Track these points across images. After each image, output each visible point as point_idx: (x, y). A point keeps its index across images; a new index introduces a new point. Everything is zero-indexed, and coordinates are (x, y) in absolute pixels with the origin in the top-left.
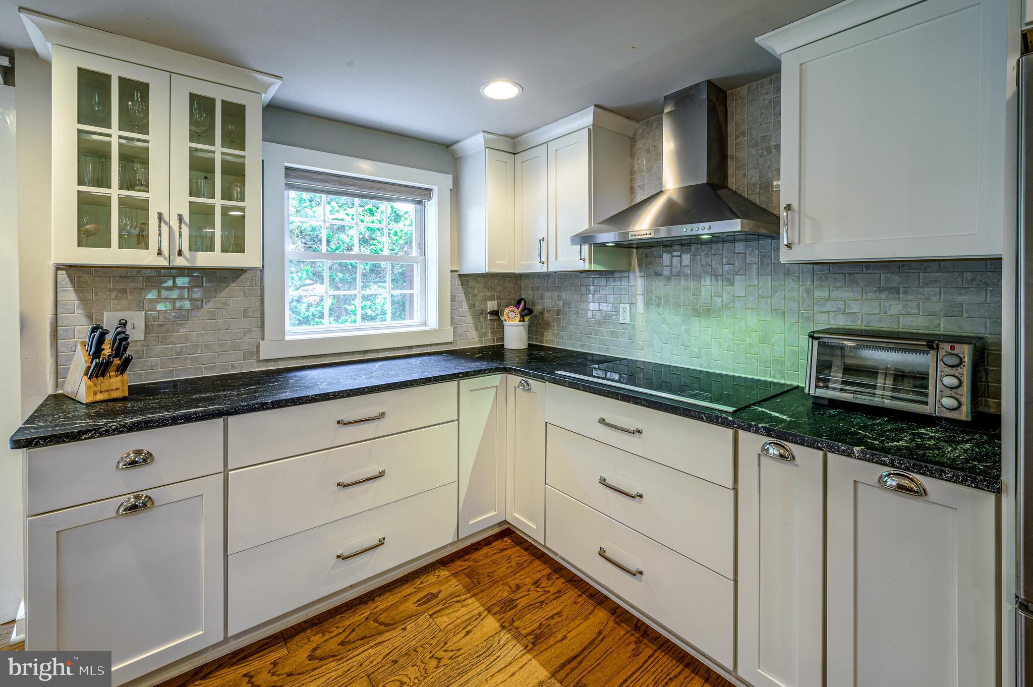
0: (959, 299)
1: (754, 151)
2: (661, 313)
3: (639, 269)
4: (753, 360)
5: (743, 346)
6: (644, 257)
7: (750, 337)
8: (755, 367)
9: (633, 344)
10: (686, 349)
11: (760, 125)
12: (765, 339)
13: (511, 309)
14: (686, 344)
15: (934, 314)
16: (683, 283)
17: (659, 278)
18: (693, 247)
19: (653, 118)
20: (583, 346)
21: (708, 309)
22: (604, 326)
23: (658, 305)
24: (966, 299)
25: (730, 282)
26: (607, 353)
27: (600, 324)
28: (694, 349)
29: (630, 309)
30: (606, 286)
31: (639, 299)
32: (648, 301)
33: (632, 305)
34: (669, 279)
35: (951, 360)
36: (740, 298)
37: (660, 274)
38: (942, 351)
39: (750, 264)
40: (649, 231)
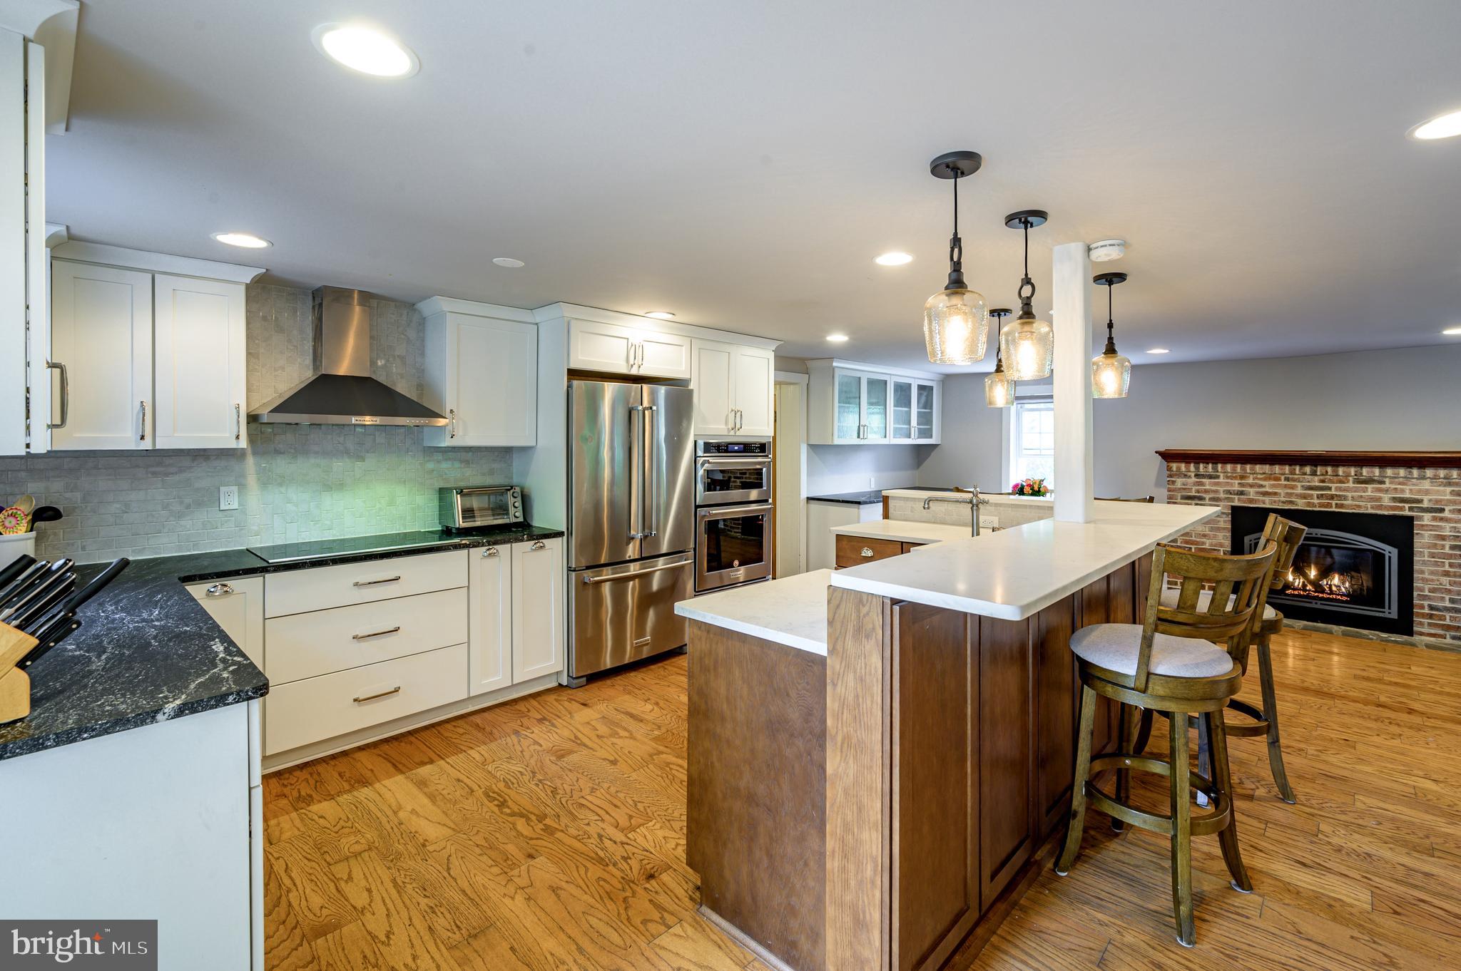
0: (493, 466)
1: (381, 355)
2: (284, 491)
3: (253, 447)
4: (383, 521)
5: (373, 510)
7: (380, 503)
8: (384, 526)
9: (243, 531)
10: (316, 523)
11: (388, 336)
12: (391, 503)
13: (10, 512)
14: (317, 519)
15: (484, 474)
16: (312, 461)
17: (282, 456)
18: (323, 429)
20: (141, 552)
21: (341, 484)
22: (189, 518)
23: (281, 485)
24: (496, 466)
25: (362, 459)
26: (194, 550)
27: (180, 516)
28: (326, 522)
29: (239, 492)
30: (191, 467)
31: (252, 480)
32: (266, 481)
33: (242, 487)
34: (295, 457)
35: (515, 495)
36: (371, 472)
37: (282, 451)
38: (511, 491)
39: (379, 444)
40: (375, 418)
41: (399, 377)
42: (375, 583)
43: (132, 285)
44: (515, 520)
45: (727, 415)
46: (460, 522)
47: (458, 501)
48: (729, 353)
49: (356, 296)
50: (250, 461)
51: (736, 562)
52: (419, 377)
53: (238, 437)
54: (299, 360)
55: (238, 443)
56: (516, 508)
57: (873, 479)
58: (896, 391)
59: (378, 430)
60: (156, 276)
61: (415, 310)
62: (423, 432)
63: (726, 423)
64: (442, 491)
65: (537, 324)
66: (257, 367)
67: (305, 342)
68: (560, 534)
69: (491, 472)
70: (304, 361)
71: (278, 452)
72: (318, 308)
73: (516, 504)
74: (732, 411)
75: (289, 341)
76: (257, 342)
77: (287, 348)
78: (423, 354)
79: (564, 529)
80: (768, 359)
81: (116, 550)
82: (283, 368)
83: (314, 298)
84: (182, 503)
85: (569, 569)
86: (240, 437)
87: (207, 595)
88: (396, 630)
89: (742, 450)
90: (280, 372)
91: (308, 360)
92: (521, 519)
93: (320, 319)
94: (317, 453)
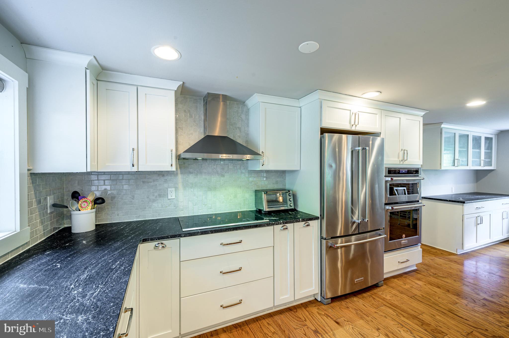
0: (278, 180)
1: (231, 127)
2: (192, 191)
3: (180, 170)
4: (232, 205)
5: (228, 200)
6: (183, 164)
7: (231, 197)
8: (232, 207)
9: (177, 209)
10: (205, 206)
11: (234, 118)
12: (235, 197)
13: (84, 200)
14: (205, 204)
15: (274, 184)
16: (204, 177)
17: (192, 174)
18: (208, 161)
19: (188, 96)
20: (139, 217)
21: (215, 187)
22: (156, 202)
23: (191, 188)
24: (279, 179)
25: (223, 176)
26: (158, 217)
27: (154, 201)
28: (209, 205)
29: (175, 190)
30: (157, 180)
31: (180, 186)
32: (185, 186)
33: (176, 189)
34: (197, 175)
35: (290, 195)
36: (227, 182)
37: (192, 172)
38: (288, 193)
39: (230, 169)
40: (229, 155)
41: (238, 137)
42: (230, 244)
43: (129, 92)
44: (290, 208)
45: (399, 153)
46: (265, 208)
47: (264, 197)
48: (400, 118)
49: (221, 97)
50: (180, 176)
51: (404, 236)
52: (246, 137)
53: (172, 165)
54: (198, 130)
55: (172, 168)
56: (291, 201)
57: (453, 188)
58: (473, 140)
59: (230, 163)
60: (139, 87)
61: (245, 105)
62: (248, 163)
63: (398, 158)
64: (256, 191)
65: (300, 107)
66: (182, 134)
67: (200, 121)
68: (317, 218)
69: (277, 183)
70: (200, 130)
71: (190, 173)
72: (206, 103)
73: (291, 200)
74: (402, 150)
75: (194, 121)
76: (182, 122)
77: (194, 125)
78: (248, 126)
79: (319, 216)
80: (420, 121)
81: (129, 216)
82: (192, 134)
83: (204, 100)
84: (154, 195)
85: (322, 238)
86: (173, 165)
87: (155, 248)
88: (240, 270)
89: (407, 172)
90: (191, 135)
91: (202, 129)
92: (293, 207)
93: (206, 109)
94: (205, 173)
